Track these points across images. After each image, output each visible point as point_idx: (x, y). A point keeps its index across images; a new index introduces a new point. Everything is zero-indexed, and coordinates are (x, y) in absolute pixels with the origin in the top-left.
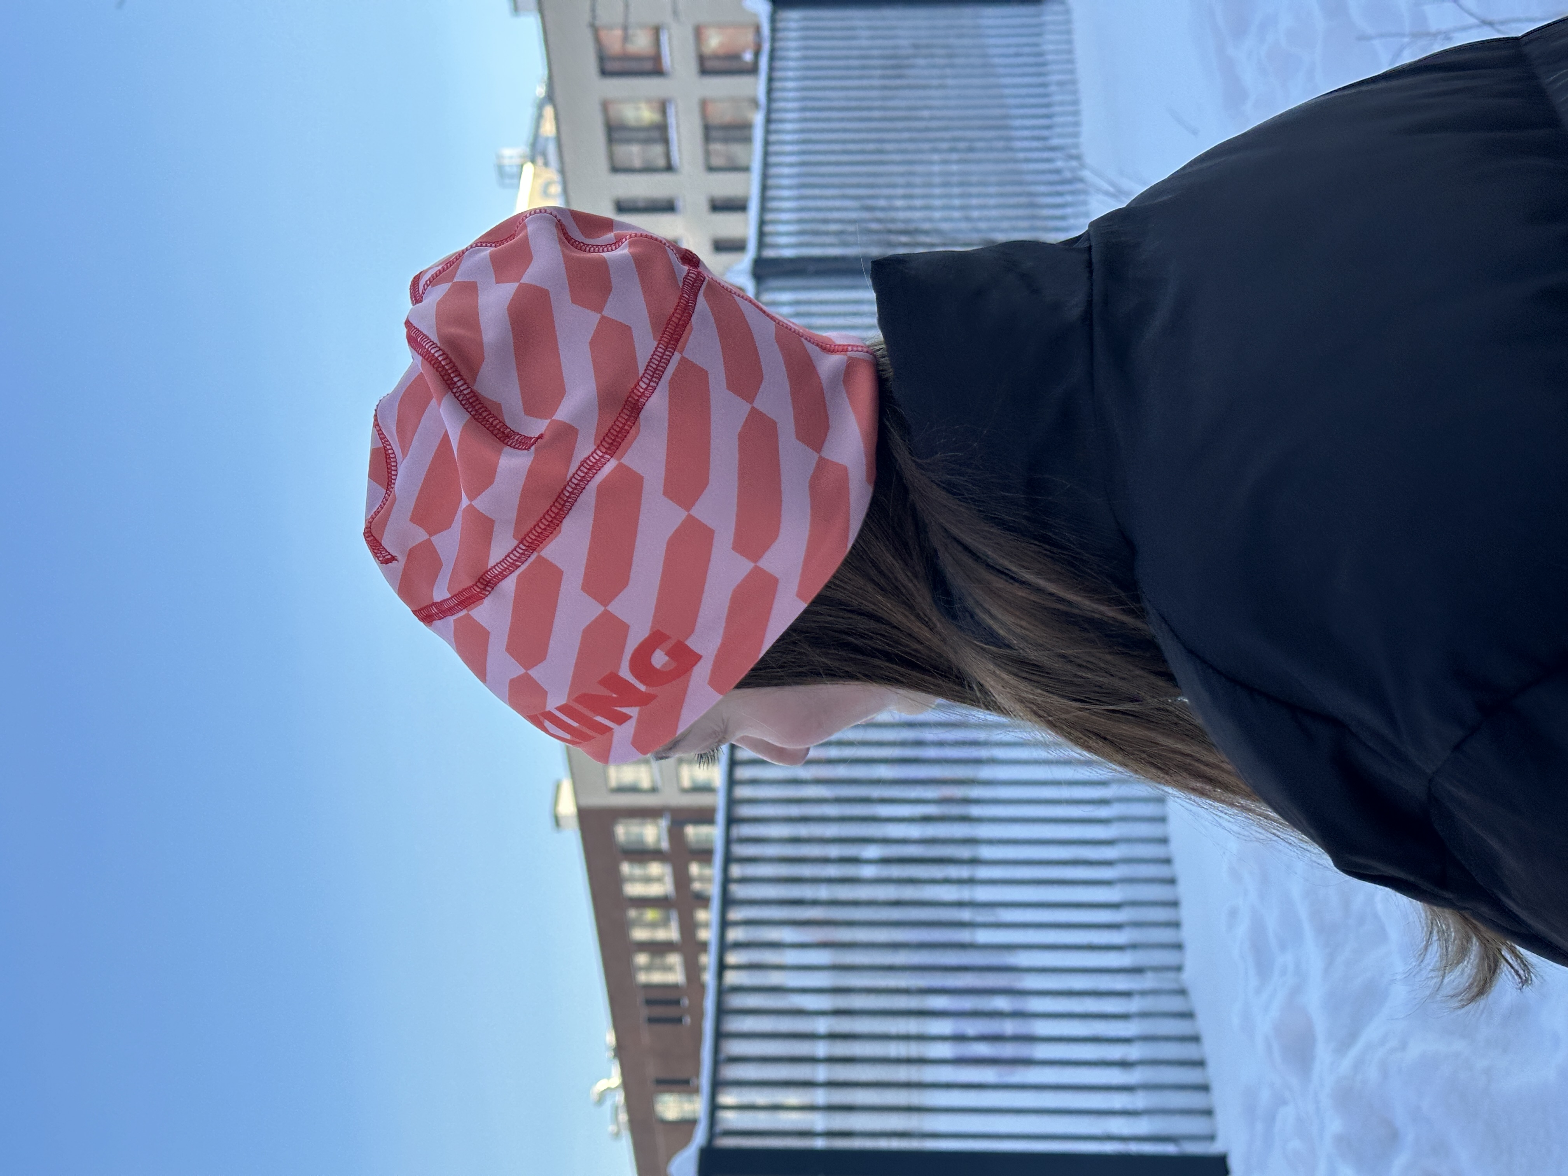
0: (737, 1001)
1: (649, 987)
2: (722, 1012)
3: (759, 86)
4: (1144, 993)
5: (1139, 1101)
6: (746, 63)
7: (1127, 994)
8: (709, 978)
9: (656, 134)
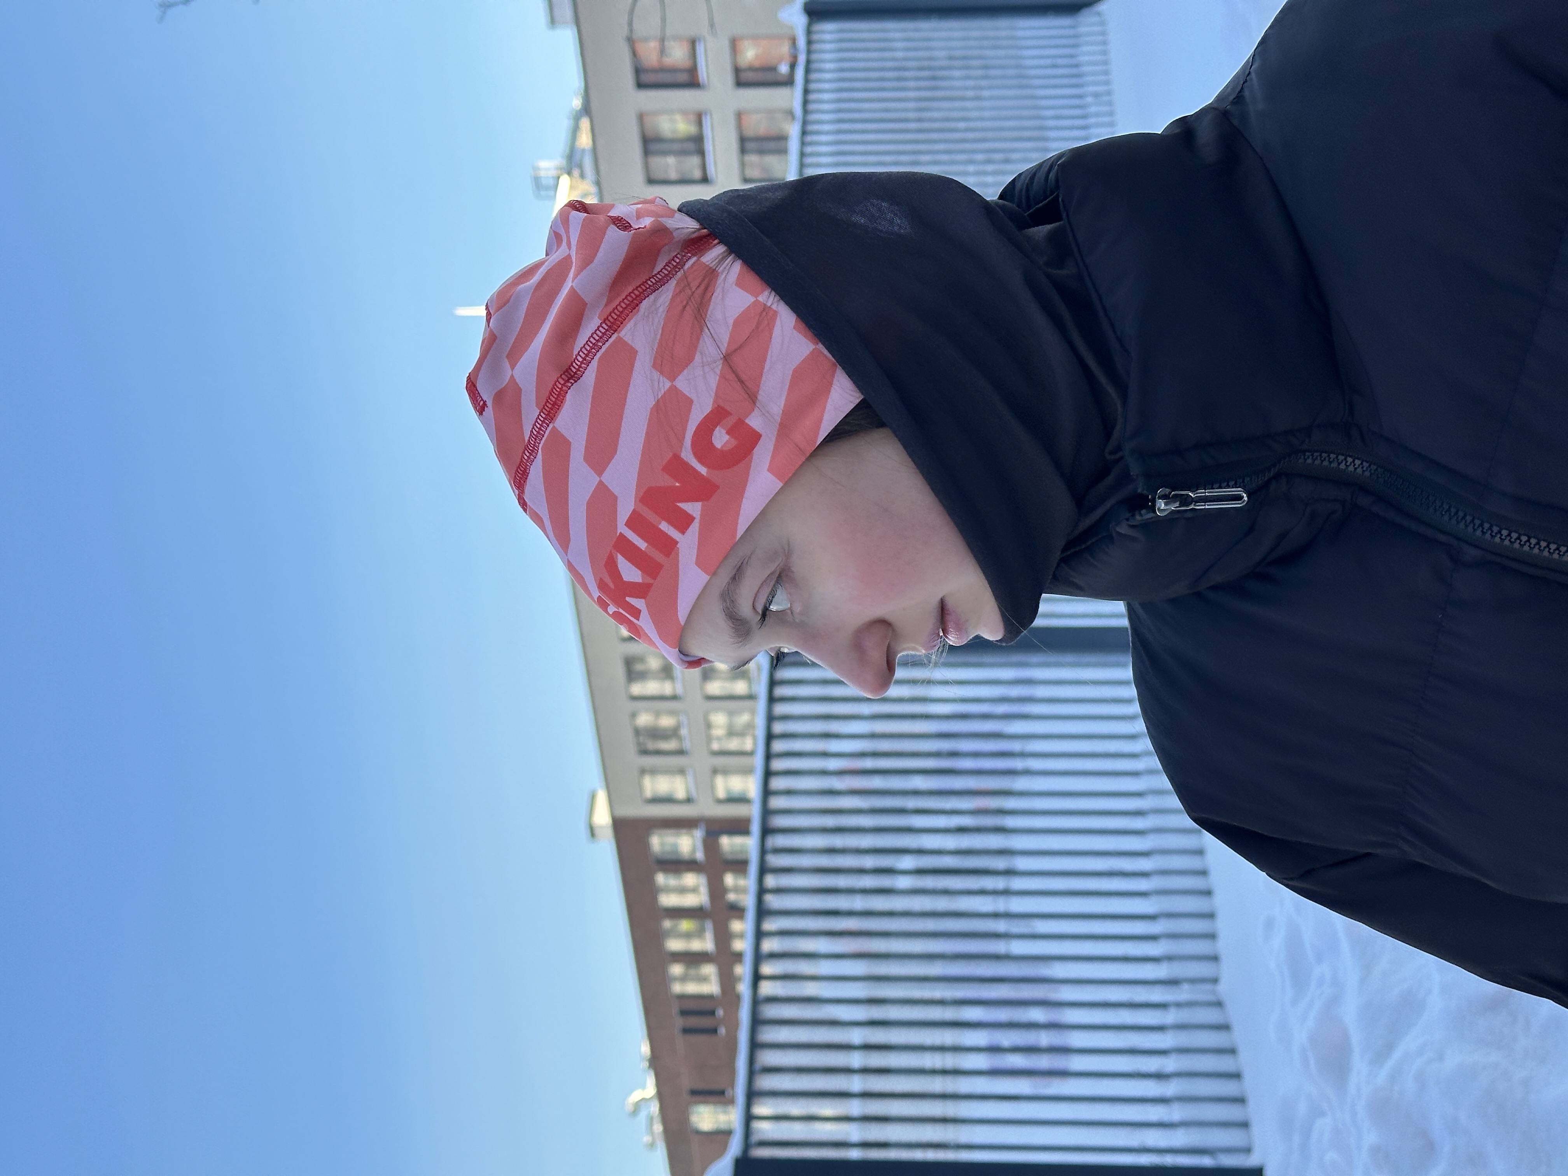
0: (771, 1011)
1: (683, 997)
2: (757, 1022)
3: (793, 97)
4: (1179, 1005)
5: (1176, 1113)
6: (781, 75)
7: (1162, 1006)
8: (744, 988)
9: (691, 146)
